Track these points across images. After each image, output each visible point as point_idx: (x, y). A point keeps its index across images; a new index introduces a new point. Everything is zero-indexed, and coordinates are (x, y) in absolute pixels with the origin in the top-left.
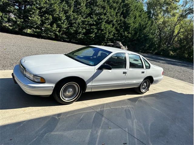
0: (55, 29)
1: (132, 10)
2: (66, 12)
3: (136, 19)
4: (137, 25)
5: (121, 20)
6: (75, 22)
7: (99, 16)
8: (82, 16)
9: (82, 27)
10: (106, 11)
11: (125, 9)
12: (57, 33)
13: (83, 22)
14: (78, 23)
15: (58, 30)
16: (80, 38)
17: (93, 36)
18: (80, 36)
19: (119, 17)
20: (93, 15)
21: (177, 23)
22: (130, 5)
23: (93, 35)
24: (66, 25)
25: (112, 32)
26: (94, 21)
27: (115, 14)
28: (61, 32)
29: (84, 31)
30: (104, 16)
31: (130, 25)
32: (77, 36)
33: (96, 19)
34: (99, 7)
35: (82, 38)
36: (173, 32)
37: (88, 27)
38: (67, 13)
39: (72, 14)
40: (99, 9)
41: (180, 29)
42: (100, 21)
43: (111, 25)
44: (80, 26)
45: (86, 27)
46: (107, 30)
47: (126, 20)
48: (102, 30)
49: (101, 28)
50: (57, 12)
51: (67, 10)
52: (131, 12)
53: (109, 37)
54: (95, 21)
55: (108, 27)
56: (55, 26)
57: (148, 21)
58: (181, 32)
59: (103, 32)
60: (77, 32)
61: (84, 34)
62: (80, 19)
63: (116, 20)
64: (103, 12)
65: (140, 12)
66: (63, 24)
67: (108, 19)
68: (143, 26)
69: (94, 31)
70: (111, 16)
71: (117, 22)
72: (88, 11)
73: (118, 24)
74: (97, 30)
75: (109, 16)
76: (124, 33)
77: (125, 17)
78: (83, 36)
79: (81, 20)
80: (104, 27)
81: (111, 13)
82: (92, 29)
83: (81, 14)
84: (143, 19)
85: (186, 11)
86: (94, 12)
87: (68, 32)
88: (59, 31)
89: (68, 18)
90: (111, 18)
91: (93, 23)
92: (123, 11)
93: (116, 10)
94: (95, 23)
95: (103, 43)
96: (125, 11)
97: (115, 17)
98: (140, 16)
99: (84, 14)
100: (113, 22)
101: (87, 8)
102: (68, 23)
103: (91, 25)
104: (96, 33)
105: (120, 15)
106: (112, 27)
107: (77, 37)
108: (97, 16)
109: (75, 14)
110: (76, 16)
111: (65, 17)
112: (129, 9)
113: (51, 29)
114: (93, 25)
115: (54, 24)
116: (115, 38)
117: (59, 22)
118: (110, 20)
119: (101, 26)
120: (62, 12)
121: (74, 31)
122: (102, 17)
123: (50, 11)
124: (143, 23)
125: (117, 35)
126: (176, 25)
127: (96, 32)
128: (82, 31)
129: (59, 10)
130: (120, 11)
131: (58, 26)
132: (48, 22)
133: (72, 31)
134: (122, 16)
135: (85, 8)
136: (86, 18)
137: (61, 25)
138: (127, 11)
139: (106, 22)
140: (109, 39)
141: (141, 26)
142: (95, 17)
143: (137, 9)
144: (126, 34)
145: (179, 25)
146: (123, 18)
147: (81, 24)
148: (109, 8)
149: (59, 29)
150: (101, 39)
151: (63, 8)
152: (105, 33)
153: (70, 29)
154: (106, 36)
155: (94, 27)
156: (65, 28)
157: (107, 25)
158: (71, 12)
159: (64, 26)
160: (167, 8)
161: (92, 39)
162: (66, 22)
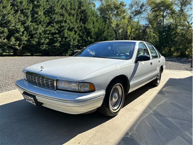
0: (13, 43)
1: (89, 16)
2: (23, 23)
3: (95, 24)
4: (97, 29)
5: (81, 27)
6: (36, 32)
7: (60, 24)
8: (42, 26)
9: (44, 37)
10: (66, 18)
11: (83, 15)
12: (17, 47)
13: (45, 32)
14: (39, 33)
15: (17, 44)
16: (45, 50)
17: (58, 46)
18: (44, 47)
19: (79, 23)
20: (53, 24)
21: (129, 25)
22: (87, 11)
23: (57, 44)
24: (26, 37)
25: (75, 38)
26: (55, 29)
27: (75, 21)
28: (21, 45)
29: (47, 40)
30: (65, 23)
31: (91, 30)
32: (41, 47)
33: (57, 27)
34: (57, 15)
35: (47, 49)
36: (127, 32)
37: (51, 37)
38: (25, 23)
39: (31, 25)
40: (58, 17)
41: (132, 29)
42: (62, 29)
43: (73, 32)
44: (42, 36)
45: (49, 37)
46: (71, 37)
47: (86, 25)
48: (66, 38)
49: (64, 36)
50: (12, 24)
51: (24, 20)
52: (89, 18)
53: (74, 44)
54: (57, 29)
55: (71, 34)
56: (13, 39)
57: (105, 25)
58: (133, 32)
59: (67, 40)
60: (39, 44)
61: (47, 44)
62: (41, 29)
63: (77, 27)
64: (63, 20)
65: (96, 17)
66: (23, 37)
67: (70, 26)
68: (102, 30)
69: (59, 40)
70: (72, 23)
71: (78, 29)
72: (47, 20)
73: (80, 30)
74: (61, 38)
75: (70, 23)
76: (87, 38)
77: (84, 23)
78: (47, 46)
79: (43, 30)
80: (67, 35)
81: (71, 20)
82: (55, 37)
83: (40, 23)
84: (100, 23)
85: (133, 13)
86: (54, 20)
87: (29, 44)
88: (19, 45)
89: (27, 29)
90: (72, 26)
91: (55, 32)
92: (81, 17)
93: (75, 17)
94: (57, 32)
95: (70, 51)
96: (83, 17)
97: (75, 23)
98: (97, 21)
99: (44, 24)
100: (75, 29)
101: (46, 17)
102: (28, 35)
103: (53, 34)
104: (60, 42)
105: (80, 21)
106: (74, 34)
107: (41, 49)
108: (58, 24)
109: (34, 24)
110: (36, 26)
111: (24, 28)
112: (86, 14)
113: (9, 43)
114: (55, 33)
115: (12, 37)
116: (80, 44)
117: (18, 35)
118: (71, 27)
119: (64, 33)
120: (18, 23)
121: (36, 43)
122: (63, 24)
123: (4, 22)
124: (101, 27)
125: (81, 42)
126: (128, 26)
127: (60, 40)
128: (45, 41)
129: (14, 21)
130: (79, 18)
131: (17, 39)
132: (3, 36)
133: (34, 43)
134: (81, 22)
135: (44, 17)
136: (47, 27)
137: (20, 38)
138: (85, 17)
139: (68, 30)
140: (74, 46)
141: (100, 30)
142: (56, 25)
143: (93, 15)
144: (89, 39)
145: (130, 26)
146: (83, 24)
147: (43, 34)
148: (67, 15)
149: (18, 42)
150: (66, 47)
151: (18, 19)
152: (70, 40)
153: (32, 41)
154: (71, 43)
155: (58, 36)
156: (25, 41)
157: (69, 33)
158: (29, 23)
159: (25, 38)
160: (117, 12)
161: (58, 48)
162: (26, 34)
